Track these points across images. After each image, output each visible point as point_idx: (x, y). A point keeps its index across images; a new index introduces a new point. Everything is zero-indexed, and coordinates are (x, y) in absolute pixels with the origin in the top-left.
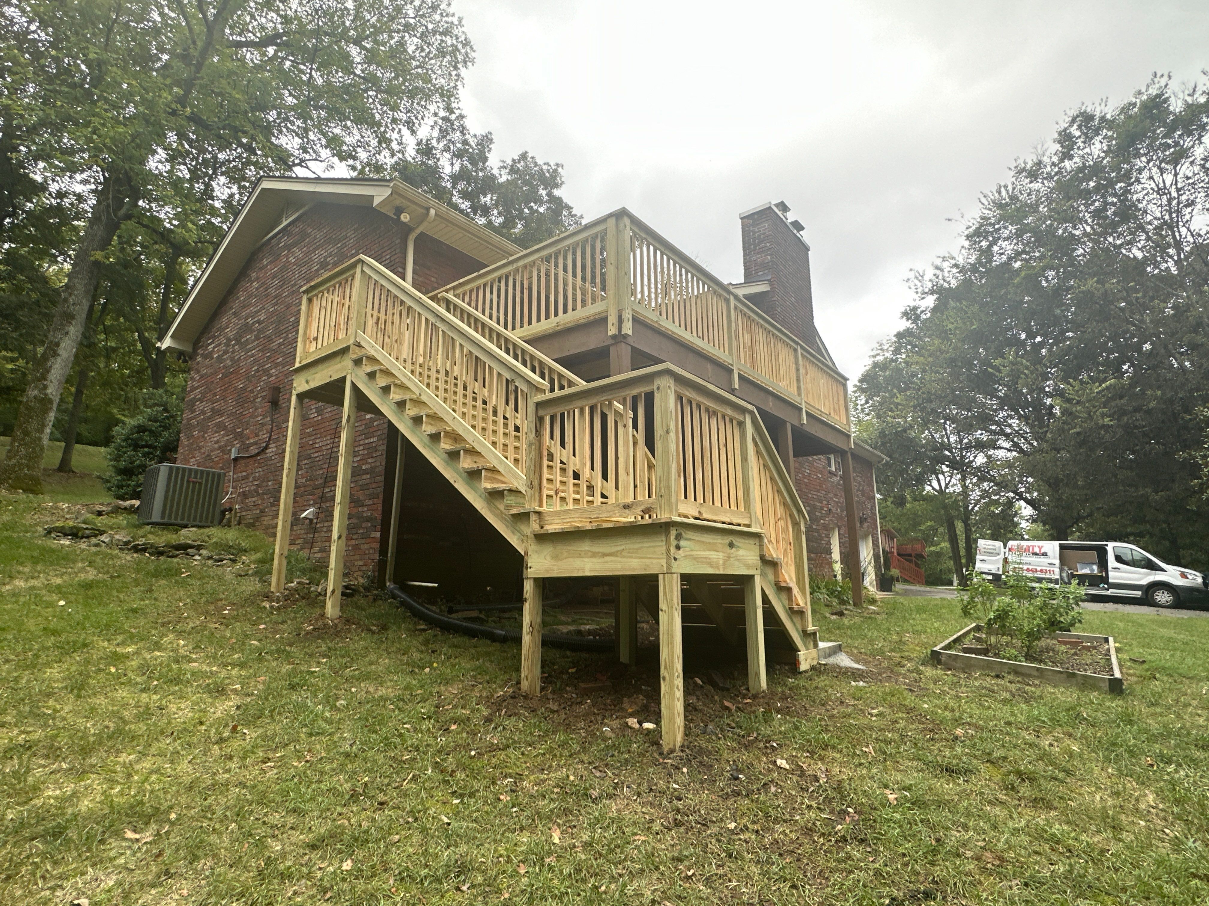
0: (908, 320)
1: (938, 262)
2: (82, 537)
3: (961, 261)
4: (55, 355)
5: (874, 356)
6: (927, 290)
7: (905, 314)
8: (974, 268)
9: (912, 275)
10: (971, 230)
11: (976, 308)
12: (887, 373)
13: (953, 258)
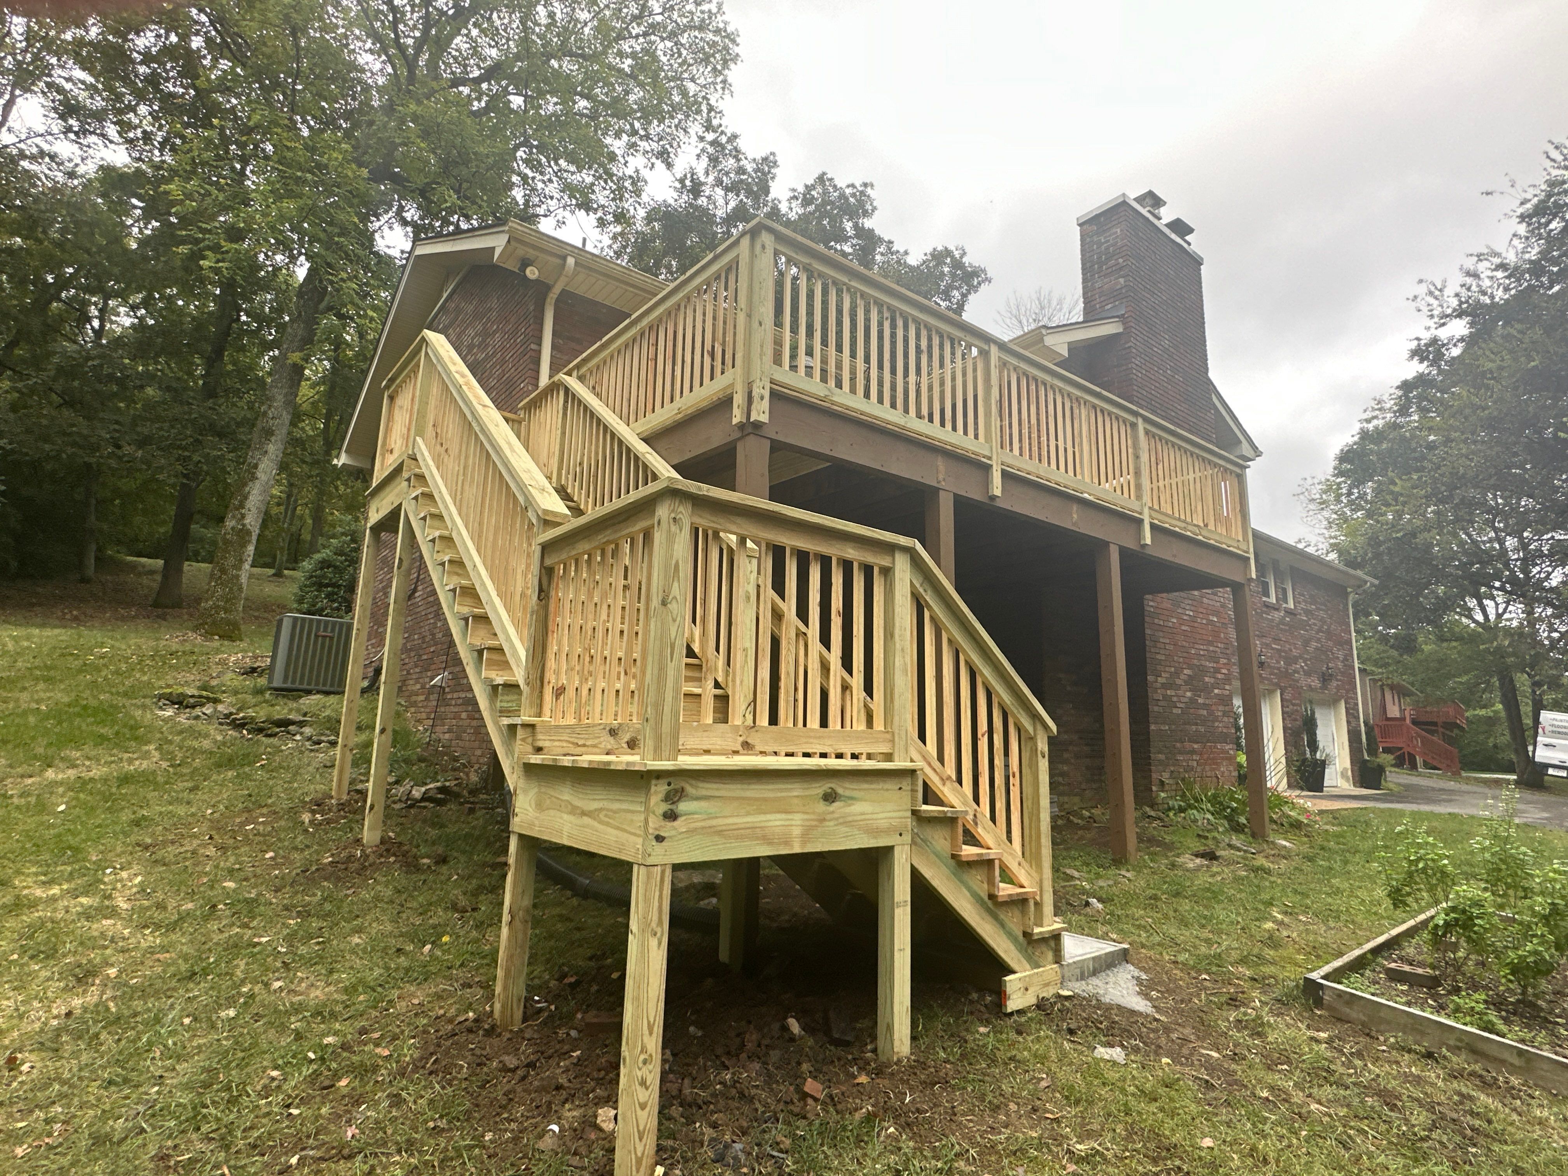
0: (1421, 361)
1: (1470, 263)
2: (187, 707)
3: (1511, 258)
4: (254, 478)
5: (1368, 421)
6: (1449, 311)
7: (1419, 353)
8: (1536, 268)
9: (1422, 290)
10: (1529, 206)
11: (1537, 333)
12: (1384, 446)
13: (1497, 255)
